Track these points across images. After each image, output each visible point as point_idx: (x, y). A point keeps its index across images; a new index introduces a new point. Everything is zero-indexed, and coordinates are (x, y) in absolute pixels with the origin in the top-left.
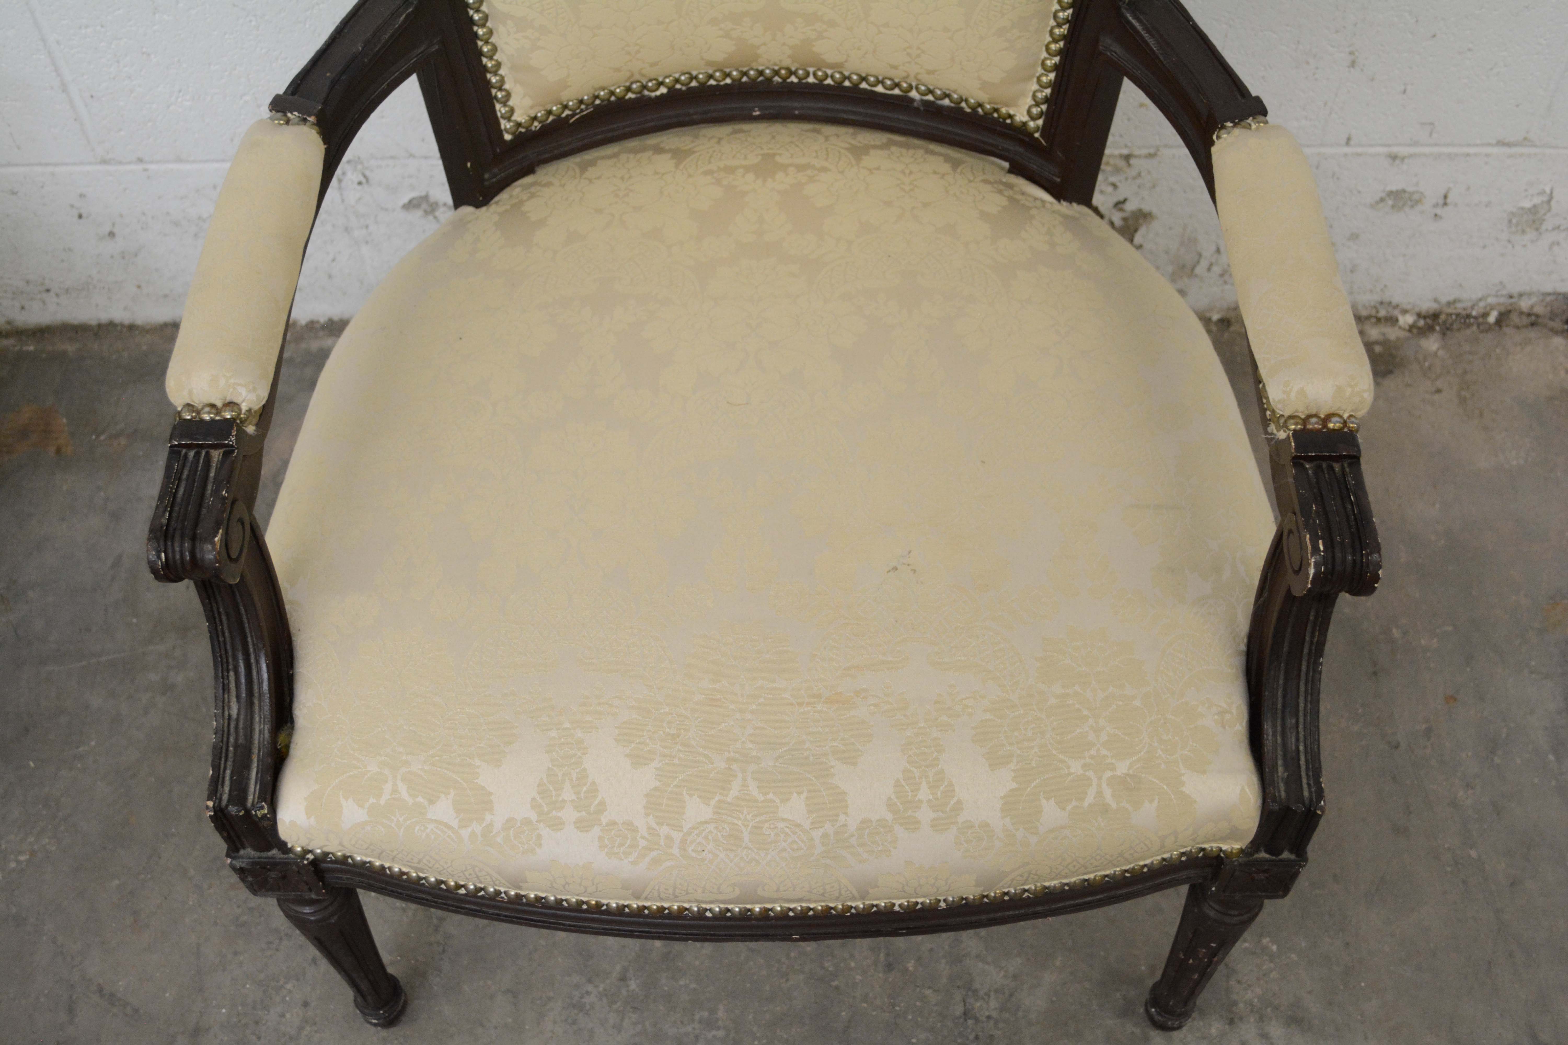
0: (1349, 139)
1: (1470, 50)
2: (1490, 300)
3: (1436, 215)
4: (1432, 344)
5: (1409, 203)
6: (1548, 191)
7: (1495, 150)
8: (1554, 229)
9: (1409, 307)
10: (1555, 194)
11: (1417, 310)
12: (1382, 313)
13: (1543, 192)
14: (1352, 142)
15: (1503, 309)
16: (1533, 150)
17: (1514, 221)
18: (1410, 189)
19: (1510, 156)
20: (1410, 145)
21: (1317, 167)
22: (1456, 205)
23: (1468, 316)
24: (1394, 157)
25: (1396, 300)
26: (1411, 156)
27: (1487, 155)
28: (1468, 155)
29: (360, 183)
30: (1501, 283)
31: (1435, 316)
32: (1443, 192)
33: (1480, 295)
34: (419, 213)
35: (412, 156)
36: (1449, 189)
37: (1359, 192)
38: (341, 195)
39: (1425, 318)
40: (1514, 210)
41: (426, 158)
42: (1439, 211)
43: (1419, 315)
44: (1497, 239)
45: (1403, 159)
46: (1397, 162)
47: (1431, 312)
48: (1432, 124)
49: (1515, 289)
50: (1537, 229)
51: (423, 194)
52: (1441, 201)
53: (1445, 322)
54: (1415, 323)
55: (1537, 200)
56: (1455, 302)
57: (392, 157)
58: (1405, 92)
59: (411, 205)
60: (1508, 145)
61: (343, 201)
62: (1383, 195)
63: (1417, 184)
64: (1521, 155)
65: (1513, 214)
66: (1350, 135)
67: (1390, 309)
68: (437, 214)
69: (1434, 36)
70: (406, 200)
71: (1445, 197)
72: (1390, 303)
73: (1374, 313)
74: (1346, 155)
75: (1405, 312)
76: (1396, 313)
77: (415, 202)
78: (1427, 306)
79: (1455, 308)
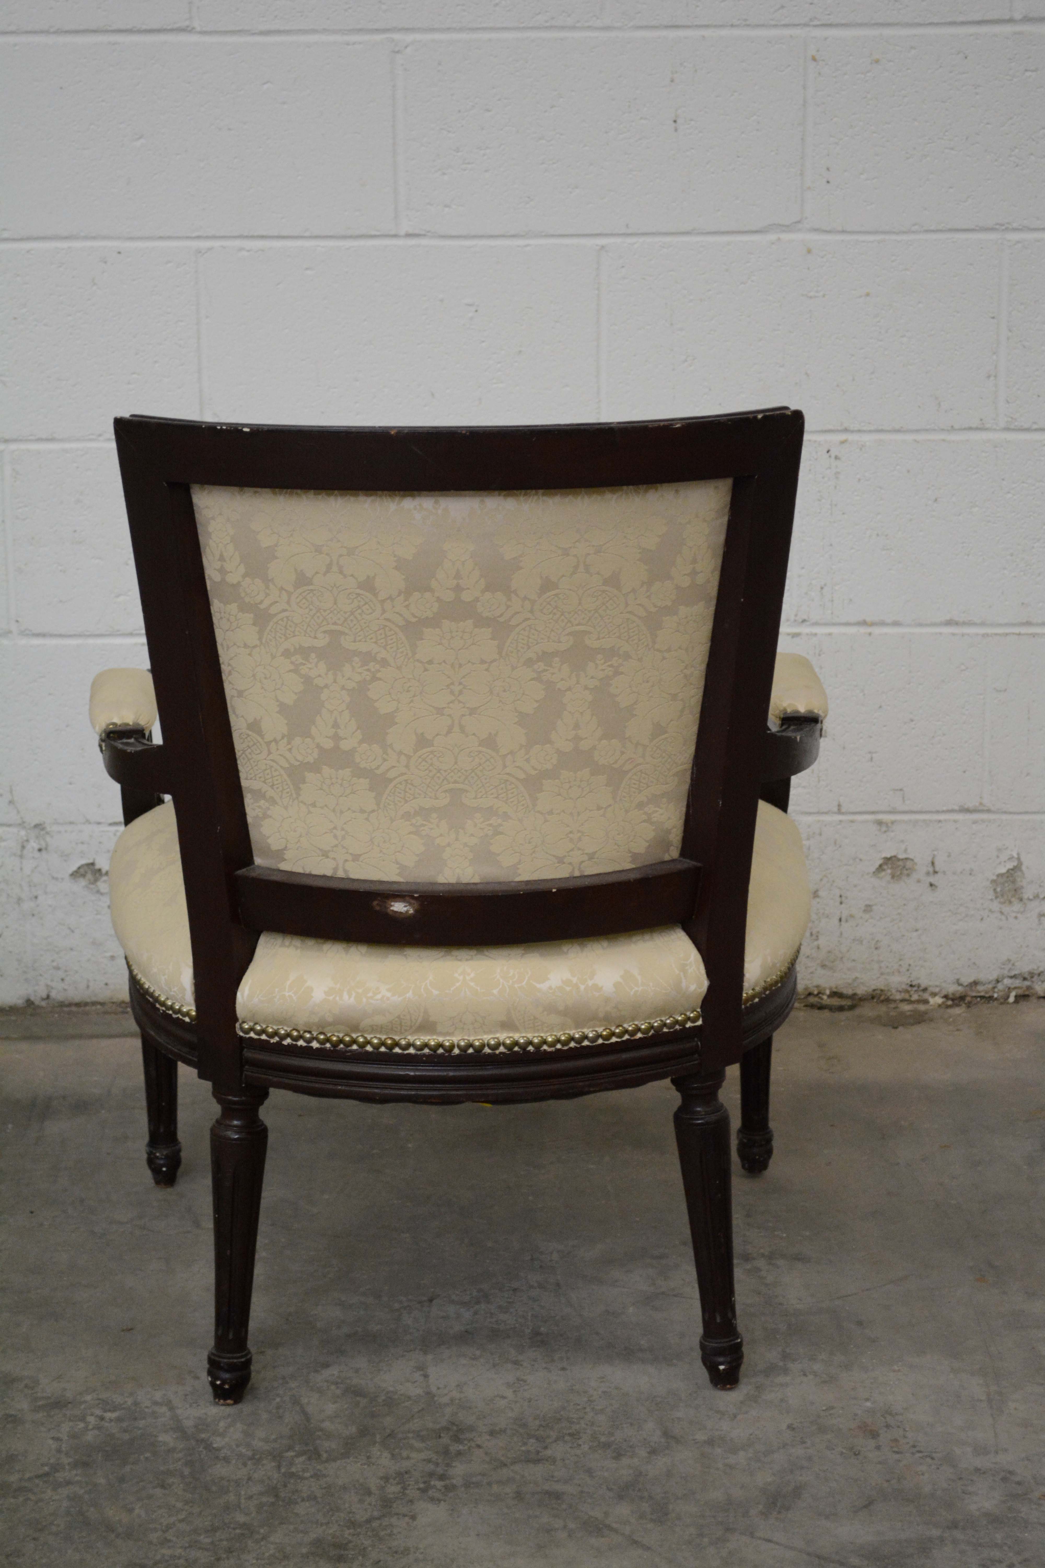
0: (839, 806)
1: (912, 720)
2: (1007, 982)
3: (931, 885)
4: (957, 1011)
5: (905, 872)
6: (1015, 855)
7: (960, 817)
8: (1034, 897)
9: (937, 990)
10: (1023, 859)
11: (944, 993)
12: (915, 997)
13: (1011, 858)
14: (843, 810)
15: (1020, 992)
16: (992, 816)
17: (999, 889)
18: (901, 856)
19: (975, 822)
20: (890, 812)
21: (820, 834)
22: (944, 873)
23: (991, 998)
24: (880, 823)
25: (924, 983)
26: (893, 822)
27: (955, 821)
28: (940, 821)
29: (40, 850)
30: (1009, 960)
31: (962, 998)
32: (930, 859)
33: (994, 976)
34: (83, 882)
35: (88, 822)
36: (934, 857)
37: (861, 860)
38: (21, 863)
39: (953, 1000)
40: (995, 878)
41: (99, 823)
42: (932, 879)
43: (946, 997)
44: (990, 911)
45: (887, 824)
46: (884, 829)
47: (958, 995)
48: (901, 790)
49: (1024, 967)
50: (1021, 900)
51: (91, 861)
52: (931, 870)
53: (970, 1003)
54: (943, 1003)
55: (1010, 865)
56: (975, 983)
57: (71, 823)
58: (872, 759)
59: (77, 874)
60: (968, 811)
61: (21, 869)
62: (880, 862)
63: (906, 851)
64: (983, 821)
65: (993, 881)
66: (839, 802)
67: (921, 993)
68: (99, 883)
69: (880, 707)
70: (74, 868)
71: (933, 863)
72: (919, 986)
73: (907, 996)
74: (841, 821)
75: (934, 995)
76: (926, 996)
77: (82, 871)
78: (953, 989)
79: (979, 992)
